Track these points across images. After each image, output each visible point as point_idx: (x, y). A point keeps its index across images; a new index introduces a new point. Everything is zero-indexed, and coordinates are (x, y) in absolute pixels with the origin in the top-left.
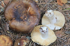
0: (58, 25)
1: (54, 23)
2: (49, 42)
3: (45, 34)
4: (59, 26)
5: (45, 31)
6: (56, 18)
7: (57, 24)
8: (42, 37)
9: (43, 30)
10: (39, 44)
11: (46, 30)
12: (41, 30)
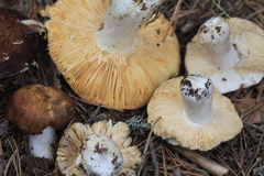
0: (250, 69)
1: (232, 65)
2: (212, 138)
3: (200, 102)
4: (254, 71)
5: (199, 93)
6: (235, 45)
7: (244, 68)
8: (189, 116)
9: (195, 88)
10: (175, 144)
11: (203, 87)
12: (186, 87)
